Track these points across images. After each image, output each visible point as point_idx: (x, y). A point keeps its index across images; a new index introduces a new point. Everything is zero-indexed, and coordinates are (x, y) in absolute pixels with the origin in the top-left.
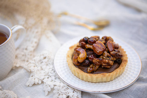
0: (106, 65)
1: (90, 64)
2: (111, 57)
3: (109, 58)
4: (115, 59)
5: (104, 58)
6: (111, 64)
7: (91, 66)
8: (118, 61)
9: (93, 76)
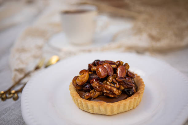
0: (108, 92)
1: (90, 90)
2: (116, 84)
3: (114, 85)
4: (123, 88)
5: (108, 83)
6: (114, 92)
7: (92, 91)
8: (127, 91)
9: (87, 102)
